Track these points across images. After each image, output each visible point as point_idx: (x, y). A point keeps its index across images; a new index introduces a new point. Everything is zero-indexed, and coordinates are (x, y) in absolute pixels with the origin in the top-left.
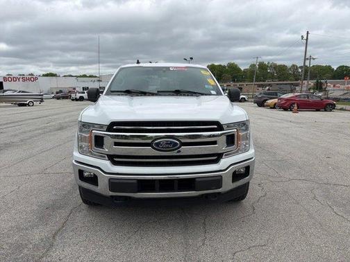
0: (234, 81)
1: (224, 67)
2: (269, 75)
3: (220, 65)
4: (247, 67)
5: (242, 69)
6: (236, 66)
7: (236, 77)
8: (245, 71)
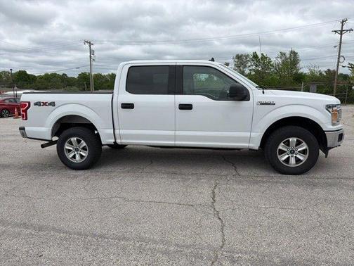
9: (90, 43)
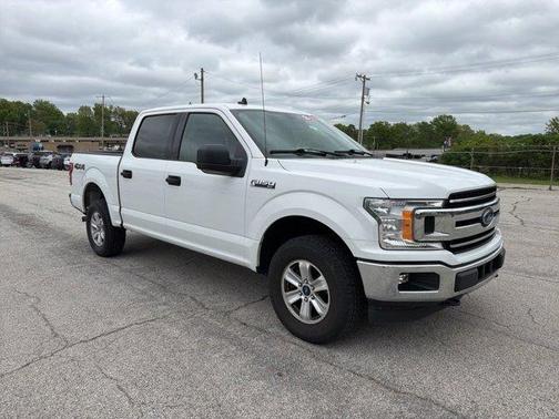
0: (53, 133)
1: (29, 107)
2: (115, 126)
3: (19, 103)
4: (75, 111)
5: (65, 114)
6: (53, 106)
7: (55, 126)
8: (71, 117)
9: (364, 77)
